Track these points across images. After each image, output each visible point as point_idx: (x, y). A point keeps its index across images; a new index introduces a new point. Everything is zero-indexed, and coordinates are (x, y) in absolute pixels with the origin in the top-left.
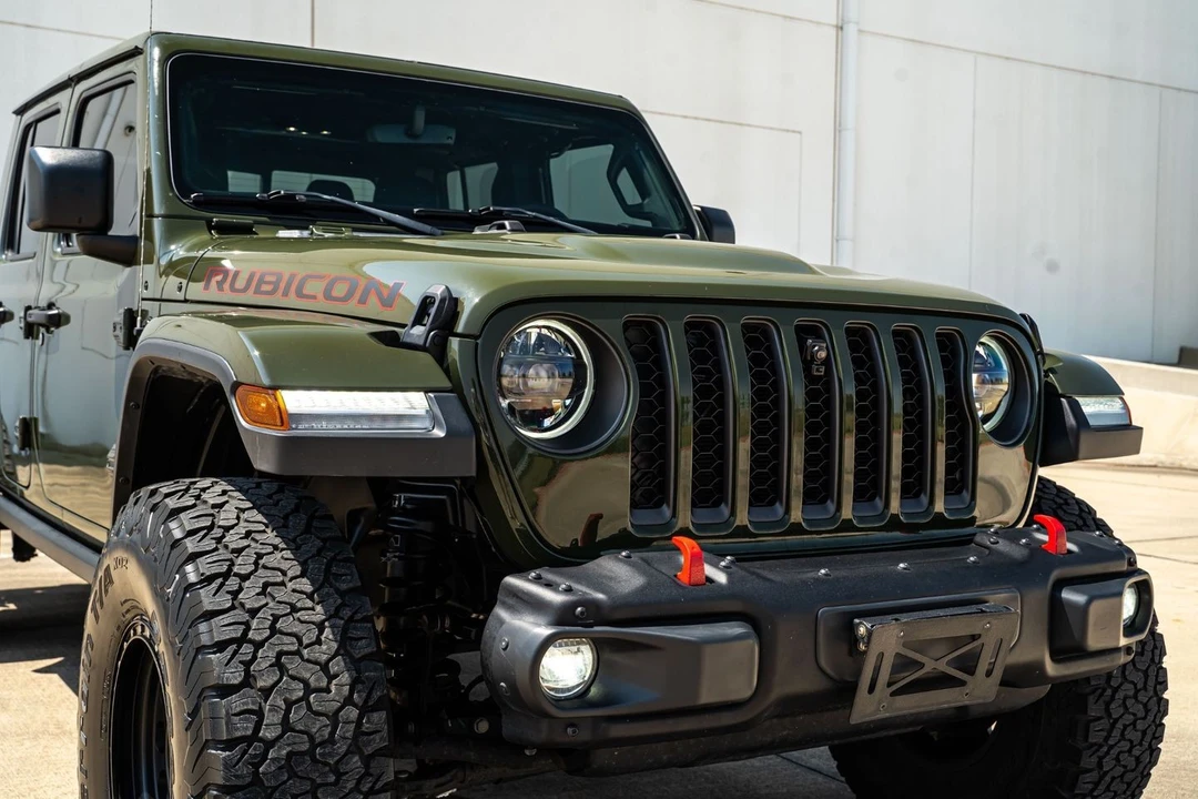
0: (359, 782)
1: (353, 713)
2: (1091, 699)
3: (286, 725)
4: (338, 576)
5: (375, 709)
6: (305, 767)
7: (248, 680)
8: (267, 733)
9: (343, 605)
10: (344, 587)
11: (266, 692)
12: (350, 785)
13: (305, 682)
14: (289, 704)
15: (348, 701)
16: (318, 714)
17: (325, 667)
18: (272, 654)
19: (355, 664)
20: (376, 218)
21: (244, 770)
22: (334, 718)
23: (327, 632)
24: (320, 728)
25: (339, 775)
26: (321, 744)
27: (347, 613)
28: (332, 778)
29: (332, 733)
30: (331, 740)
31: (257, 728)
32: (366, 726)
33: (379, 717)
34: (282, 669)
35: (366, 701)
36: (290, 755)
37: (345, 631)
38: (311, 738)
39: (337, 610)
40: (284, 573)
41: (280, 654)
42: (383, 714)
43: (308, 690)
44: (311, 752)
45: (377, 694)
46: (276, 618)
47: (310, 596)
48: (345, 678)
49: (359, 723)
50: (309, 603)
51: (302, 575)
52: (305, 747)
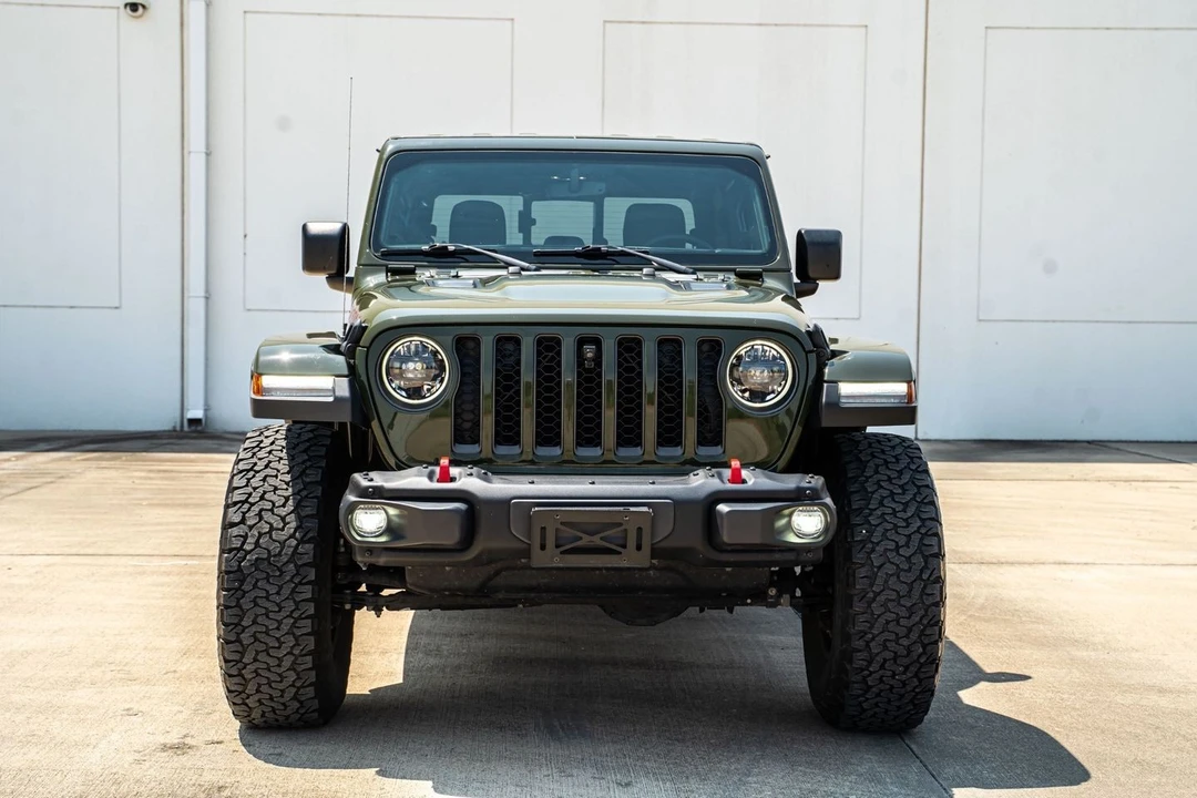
0: (293, 577)
1: (294, 542)
2: (855, 598)
3: (257, 544)
4: (307, 475)
5: (308, 542)
6: (264, 566)
7: (243, 521)
8: (247, 547)
9: (304, 489)
10: (308, 480)
11: (251, 527)
12: (288, 578)
13: (271, 525)
14: (260, 535)
15: (292, 536)
16: (274, 541)
17: (283, 519)
18: (257, 510)
19: (300, 519)
20: (495, 260)
21: (234, 564)
22: (283, 544)
23: (290, 502)
24: (274, 547)
25: (282, 573)
26: (275, 556)
27: (304, 493)
28: (278, 573)
29: (281, 550)
30: (280, 554)
31: (243, 543)
32: (300, 550)
33: (309, 547)
34: (261, 518)
35: (302, 538)
36: (257, 559)
37: (300, 501)
38: (269, 551)
39: (300, 491)
40: (278, 471)
41: (261, 510)
42: (312, 546)
43: (272, 528)
44: (268, 559)
45: (310, 535)
46: (265, 493)
47: (287, 483)
48: (293, 525)
49: (297, 547)
50: (285, 487)
51: (288, 473)
52: (265, 556)
